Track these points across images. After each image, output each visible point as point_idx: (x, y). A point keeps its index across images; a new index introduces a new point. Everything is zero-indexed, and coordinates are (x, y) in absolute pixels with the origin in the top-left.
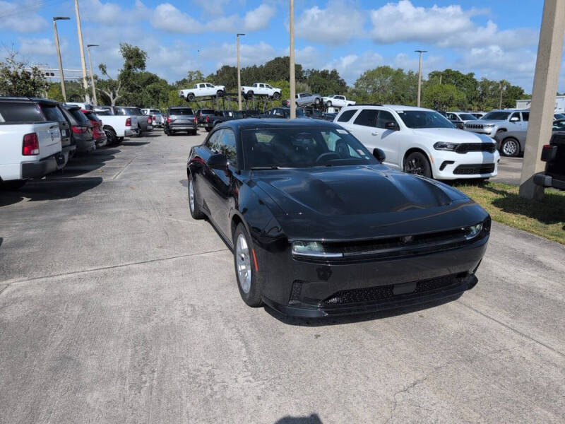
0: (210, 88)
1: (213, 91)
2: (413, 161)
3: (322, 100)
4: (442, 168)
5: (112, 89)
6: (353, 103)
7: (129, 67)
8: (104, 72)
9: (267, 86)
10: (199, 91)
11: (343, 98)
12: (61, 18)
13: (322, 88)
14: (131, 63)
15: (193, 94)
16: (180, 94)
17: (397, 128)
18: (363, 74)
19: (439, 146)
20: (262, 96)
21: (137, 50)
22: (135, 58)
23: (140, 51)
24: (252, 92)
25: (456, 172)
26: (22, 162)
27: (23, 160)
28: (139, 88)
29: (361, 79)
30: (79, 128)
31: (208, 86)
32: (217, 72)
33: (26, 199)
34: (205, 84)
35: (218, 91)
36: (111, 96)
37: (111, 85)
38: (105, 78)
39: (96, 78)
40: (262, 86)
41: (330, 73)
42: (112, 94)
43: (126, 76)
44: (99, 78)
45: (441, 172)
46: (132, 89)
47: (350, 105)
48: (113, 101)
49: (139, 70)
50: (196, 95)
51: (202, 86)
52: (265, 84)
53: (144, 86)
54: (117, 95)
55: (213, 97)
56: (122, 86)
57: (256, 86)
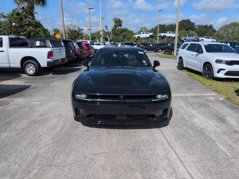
0: (147, 34)
1: (148, 35)
2: (206, 68)
3: (199, 39)
4: (218, 72)
5: (109, 35)
6: (215, 40)
7: (116, 26)
8: (107, 28)
9: (172, 33)
10: (142, 36)
11: (210, 38)
12: (91, 9)
13: (204, 33)
14: (116, 25)
15: (139, 37)
16: (134, 37)
17: (202, 52)
18: (222, 26)
19: (218, 61)
20: (169, 37)
21: (119, 19)
22: (118, 22)
23: (120, 20)
24: (165, 35)
25: (226, 74)
26: (47, 61)
27: (48, 60)
28: (119, 34)
29: (221, 29)
30: (80, 50)
31: (146, 33)
32: (155, 27)
33: (51, 74)
34: (145, 32)
35: (150, 35)
36: (108, 38)
37: (108, 34)
38: (107, 31)
39: (103, 31)
40: (170, 33)
41: (209, 26)
42: (109, 37)
43: (114, 30)
44: (105, 31)
45: (218, 74)
46: (116, 35)
47: (213, 41)
48: (109, 40)
49: (119, 27)
50: (141, 37)
51: (143, 33)
52: (171, 32)
53: (121, 33)
54: (110, 37)
55: (148, 38)
56: (112, 34)
57: (167, 33)
